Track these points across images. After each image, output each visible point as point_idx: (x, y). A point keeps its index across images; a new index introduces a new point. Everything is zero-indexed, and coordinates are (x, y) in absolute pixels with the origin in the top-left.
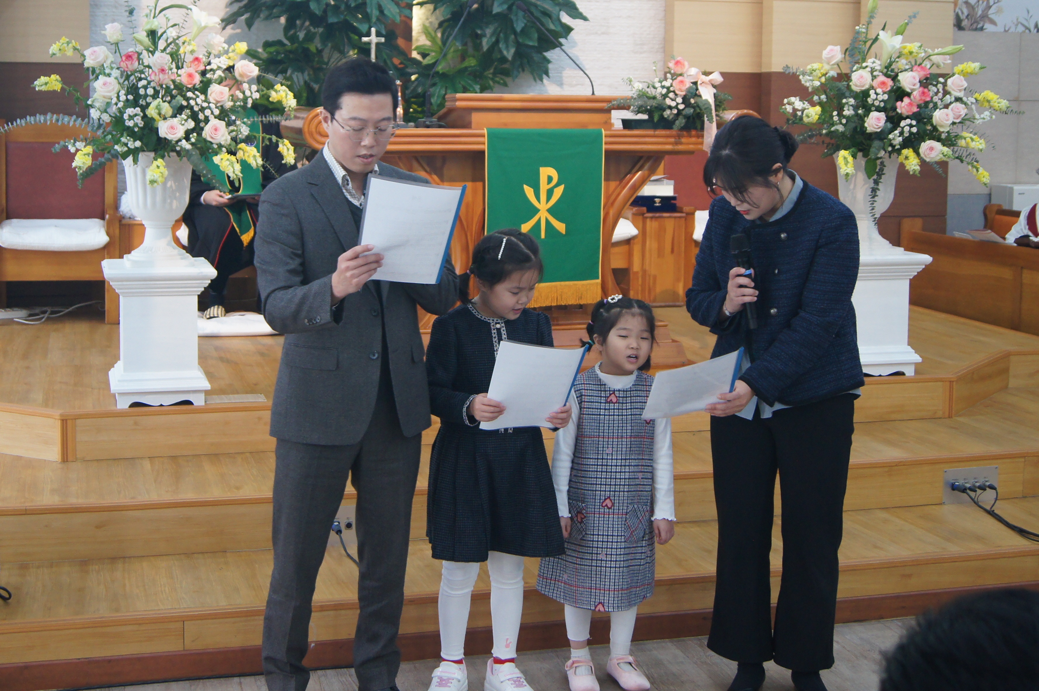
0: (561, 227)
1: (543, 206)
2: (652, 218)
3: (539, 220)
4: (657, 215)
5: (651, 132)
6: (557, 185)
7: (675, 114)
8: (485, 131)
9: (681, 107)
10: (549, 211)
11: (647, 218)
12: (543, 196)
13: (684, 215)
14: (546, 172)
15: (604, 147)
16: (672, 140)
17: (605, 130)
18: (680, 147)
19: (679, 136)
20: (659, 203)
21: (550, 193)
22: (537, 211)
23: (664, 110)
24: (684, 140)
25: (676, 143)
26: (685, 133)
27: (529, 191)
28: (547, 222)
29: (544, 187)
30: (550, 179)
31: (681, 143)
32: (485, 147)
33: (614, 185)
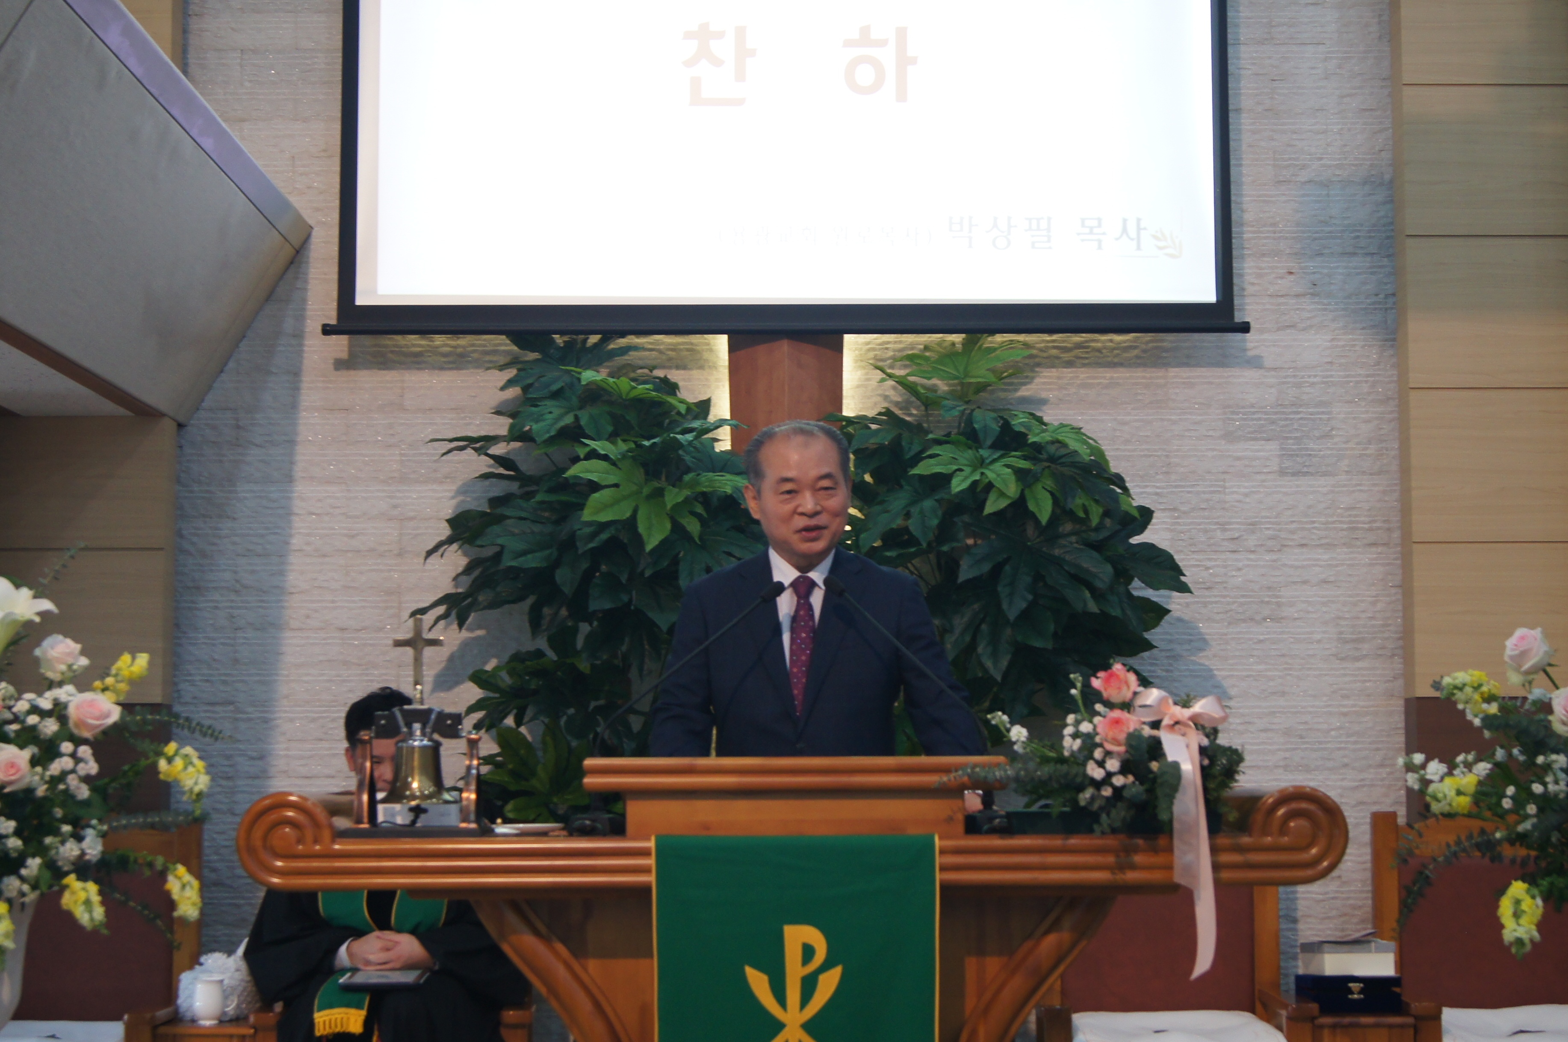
1: (793, 1014)
2: (1334, 1027)
4: (1347, 1020)
5: (1057, 842)
6: (826, 966)
7: (1107, 798)
8: (651, 844)
9: (1118, 781)
10: (810, 1026)
11: (1321, 1027)
12: (793, 994)
13: (1410, 1020)
14: (799, 936)
15: (938, 876)
16: (1110, 859)
17: (940, 838)
18: (1131, 876)
19: (1129, 850)
20: (1359, 993)
21: (809, 985)
22: (777, 1027)
23: (1081, 789)
24: (1138, 859)
25: (1121, 867)
26: (1140, 842)
27: (757, 981)
29: (794, 971)
30: (808, 952)
31: (1133, 867)
32: (651, 879)
33: (993, 965)
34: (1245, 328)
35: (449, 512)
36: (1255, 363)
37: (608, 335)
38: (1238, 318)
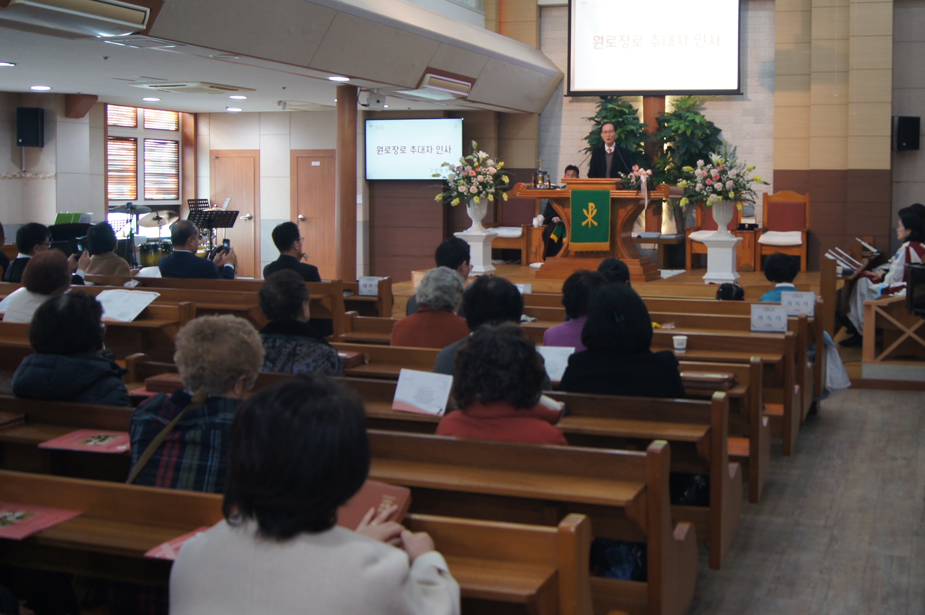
0: (595, 223)
1: (590, 216)
2: (740, 233)
3: (588, 223)
4: (744, 231)
6: (594, 209)
8: (571, 191)
10: (593, 218)
12: (590, 213)
14: (591, 205)
15: (611, 196)
17: (611, 191)
20: (747, 226)
21: (592, 212)
22: (587, 218)
23: (630, 183)
27: (585, 211)
28: (591, 222)
29: (590, 210)
30: (592, 207)
32: (570, 196)
33: (623, 210)
34: (742, 94)
35: (590, 131)
36: (749, 100)
37: (618, 96)
38: (741, 92)
